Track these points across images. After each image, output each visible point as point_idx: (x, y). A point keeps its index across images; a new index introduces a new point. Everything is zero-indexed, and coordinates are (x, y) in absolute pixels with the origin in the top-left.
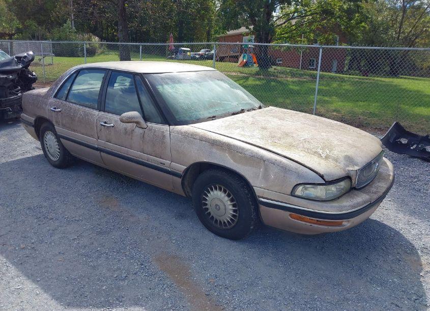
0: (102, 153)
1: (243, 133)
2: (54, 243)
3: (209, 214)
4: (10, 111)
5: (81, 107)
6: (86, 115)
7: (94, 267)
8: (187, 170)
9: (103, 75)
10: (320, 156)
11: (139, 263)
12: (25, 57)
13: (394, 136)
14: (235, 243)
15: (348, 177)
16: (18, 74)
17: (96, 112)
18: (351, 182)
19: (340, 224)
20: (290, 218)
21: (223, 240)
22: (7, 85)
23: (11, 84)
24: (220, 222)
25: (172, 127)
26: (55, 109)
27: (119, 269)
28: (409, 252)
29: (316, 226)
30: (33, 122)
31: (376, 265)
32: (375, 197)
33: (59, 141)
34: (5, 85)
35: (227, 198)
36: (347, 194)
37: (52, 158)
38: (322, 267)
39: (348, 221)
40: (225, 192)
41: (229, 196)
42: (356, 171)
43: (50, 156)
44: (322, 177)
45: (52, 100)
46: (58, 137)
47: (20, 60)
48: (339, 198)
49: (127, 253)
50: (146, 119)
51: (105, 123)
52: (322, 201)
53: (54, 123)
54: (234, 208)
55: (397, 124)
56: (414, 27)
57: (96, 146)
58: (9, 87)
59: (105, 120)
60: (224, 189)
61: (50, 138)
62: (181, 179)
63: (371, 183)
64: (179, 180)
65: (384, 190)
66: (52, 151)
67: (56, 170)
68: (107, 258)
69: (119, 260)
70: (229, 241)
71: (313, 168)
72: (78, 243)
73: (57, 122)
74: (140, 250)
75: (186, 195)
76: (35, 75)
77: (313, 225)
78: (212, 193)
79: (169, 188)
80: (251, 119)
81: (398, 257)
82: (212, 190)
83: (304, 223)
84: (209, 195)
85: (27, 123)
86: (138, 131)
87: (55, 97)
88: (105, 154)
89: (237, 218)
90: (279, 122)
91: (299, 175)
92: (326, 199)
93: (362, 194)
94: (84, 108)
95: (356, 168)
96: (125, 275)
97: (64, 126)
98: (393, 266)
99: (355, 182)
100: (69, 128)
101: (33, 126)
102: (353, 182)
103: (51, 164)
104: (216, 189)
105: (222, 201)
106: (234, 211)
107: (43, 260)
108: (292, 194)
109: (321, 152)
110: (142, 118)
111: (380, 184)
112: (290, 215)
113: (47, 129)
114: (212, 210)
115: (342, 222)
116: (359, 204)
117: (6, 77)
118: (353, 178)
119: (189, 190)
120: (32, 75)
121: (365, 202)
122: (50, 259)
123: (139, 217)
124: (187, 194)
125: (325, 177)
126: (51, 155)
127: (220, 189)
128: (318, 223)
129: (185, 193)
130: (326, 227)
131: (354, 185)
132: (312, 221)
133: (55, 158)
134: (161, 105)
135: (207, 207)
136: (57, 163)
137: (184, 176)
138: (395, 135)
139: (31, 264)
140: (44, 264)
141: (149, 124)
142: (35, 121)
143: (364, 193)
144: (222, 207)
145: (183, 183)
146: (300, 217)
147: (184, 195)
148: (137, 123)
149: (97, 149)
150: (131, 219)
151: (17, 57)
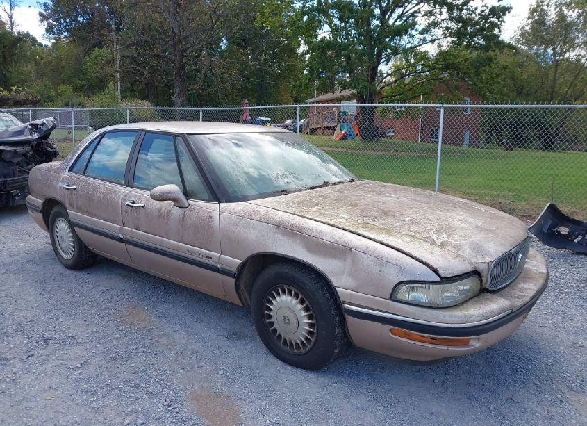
0: (128, 246)
1: (322, 211)
2: (45, 373)
3: (275, 330)
4: (18, 195)
5: (102, 182)
6: (109, 192)
7: (97, 410)
8: (243, 265)
9: (133, 138)
10: (433, 243)
11: (165, 403)
12: (43, 124)
13: (549, 224)
14: (311, 376)
15: (476, 273)
16: (32, 147)
17: (121, 189)
18: (481, 280)
19: (466, 343)
20: (391, 334)
21: (295, 370)
22: (15, 161)
23: (21, 158)
24: (291, 343)
25: (222, 205)
26: (69, 186)
27: (134, 412)
28: (575, 388)
29: (430, 346)
30: (40, 206)
31: (525, 409)
32: (519, 303)
33: (73, 231)
34: (12, 161)
35: (299, 307)
36: (476, 299)
37: (64, 255)
38: (443, 411)
39: (478, 339)
40: (296, 296)
41: (302, 302)
42: (488, 263)
43: (61, 252)
44: (435, 271)
45: (66, 174)
46: (72, 225)
47: (36, 128)
48: (462, 304)
49: (150, 389)
50: (188, 195)
51: (133, 202)
52: (438, 308)
53: (67, 205)
54: (310, 321)
55: (551, 206)
56: (571, 85)
57: (121, 236)
58: (18, 164)
59: (133, 199)
60: (295, 292)
61: (62, 227)
62: (234, 280)
63: (513, 284)
64: (232, 281)
65: (532, 293)
66: (64, 245)
67: (69, 272)
68: (119, 396)
69: (137, 399)
70: (304, 371)
71: (422, 259)
72: (80, 374)
73: (70, 204)
74: (168, 384)
75: (243, 304)
76: (55, 149)
77: (425, 345)
78: (278, 299)
79: (219, 294)
80: (336, 193)
81: (559, 396)
82: (278, 294)
83: (412, 342)
84: (274, 302)
85: (35, 209)
86: (176, 212)
87: (70, 170)
88: (131, 246)
89: (315, 335)
90: (376, 198)
91: (401, 269)
92: (443, 304)
93: (499, 298)
94: (107, 183)
95: (489, 259)
96: (142, 422)
97: (79, 210)
98: (552, 409)
99: (487, 281)
100: (86, 212)
101: (40, 212)
102: (484, 280)
103: (63, 264)
104: (284, 292)
105: (292, 311)
106: (311, 326)
107: (23, 398)
108: (393, 297)
109: (434, 237)
110: (182, 194)
111: (525, 285)
112: (391, 330)
113: (59, 215)
114: (278, 325)
115: (469, 340)
116: (493, 314)
117: (15, 150)
118: (484, 274)
119: (246, 295)
120: (53, 148)
121: (503, 311)
122: (35, 397)
123: (175, 338)
124: (244, 302)
125: (441, 272)
126: (63, 251)
127: (290, 293)
128: (433, 341)
129: (241, 300)
130: (445, 348)
131: (487, 286)
132: (424, 339)
133: (68, 254)
134: (208, 175)
135: (272, 320)
136: (70, 263)
137: (238, 275)
138: (551, 222)
139: (4, 404)
140: (25, 404)
141: (192, 202)
142: (44, 204)
143: (502, 297)
144: (293, 320)
145: (237, 286)
146: (406, 333)
147: (241, 305)
148: (175, 200)
149: (121, 240)
150: (164, 340)
151: (31, 125)
